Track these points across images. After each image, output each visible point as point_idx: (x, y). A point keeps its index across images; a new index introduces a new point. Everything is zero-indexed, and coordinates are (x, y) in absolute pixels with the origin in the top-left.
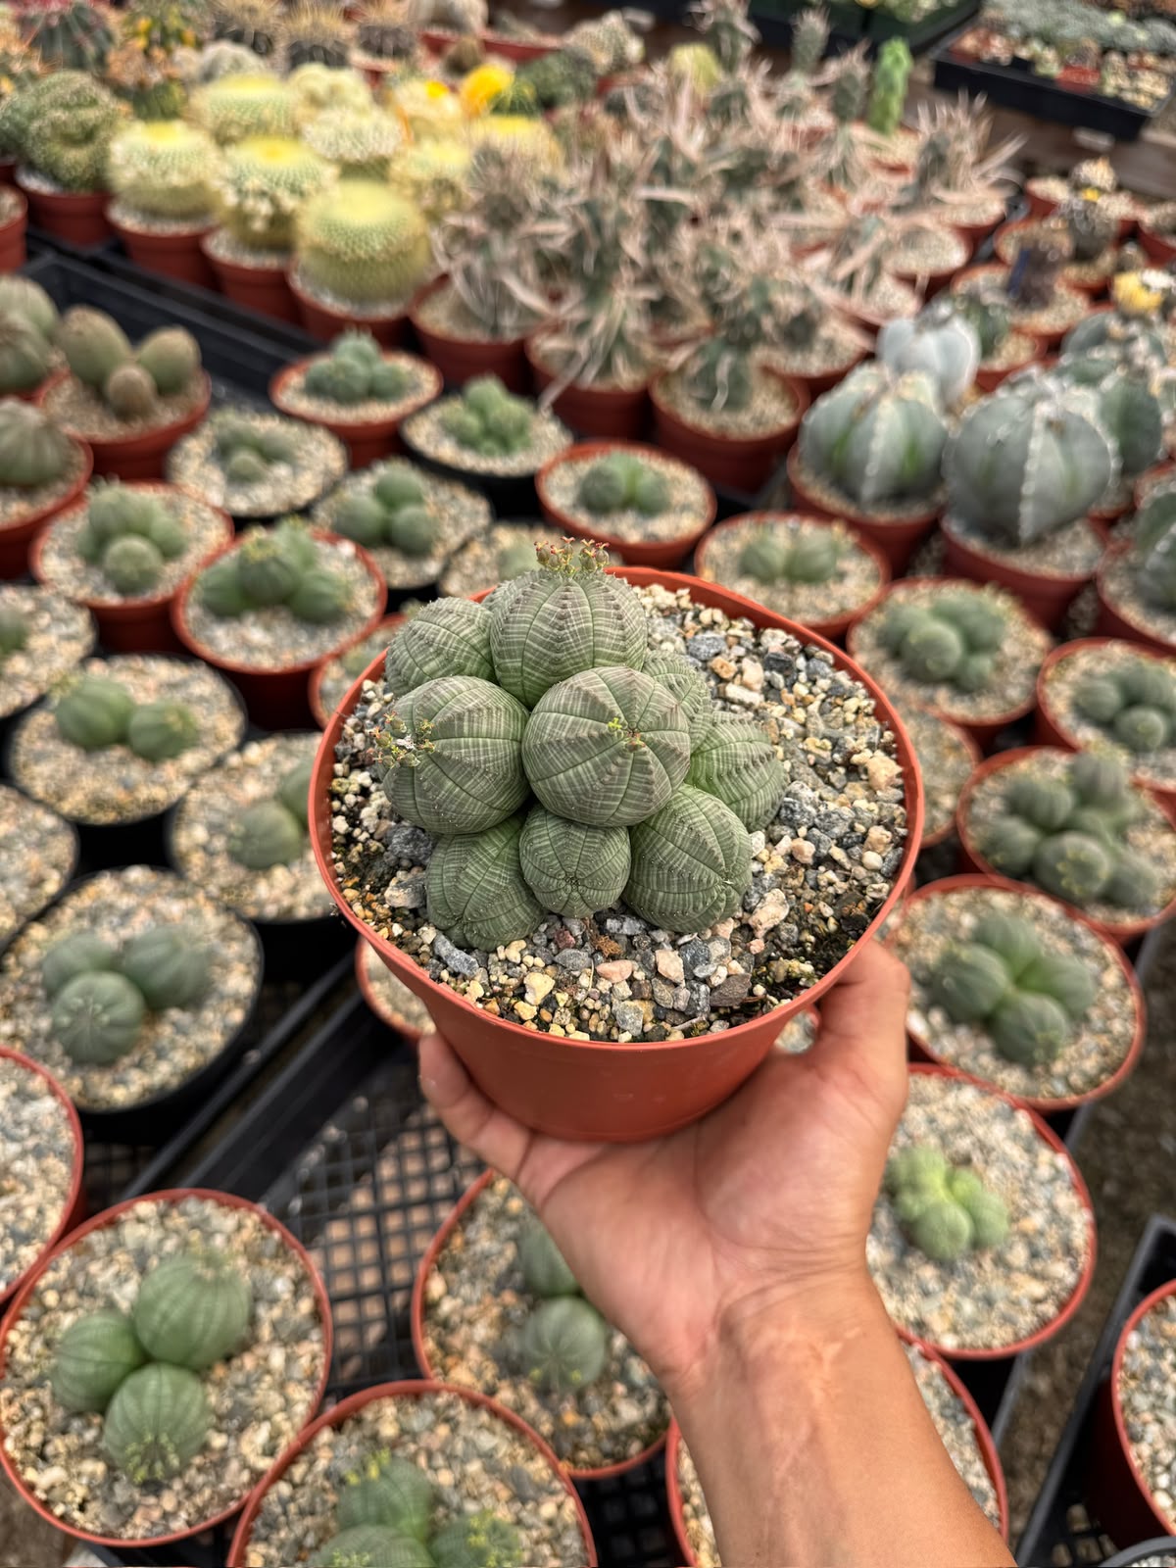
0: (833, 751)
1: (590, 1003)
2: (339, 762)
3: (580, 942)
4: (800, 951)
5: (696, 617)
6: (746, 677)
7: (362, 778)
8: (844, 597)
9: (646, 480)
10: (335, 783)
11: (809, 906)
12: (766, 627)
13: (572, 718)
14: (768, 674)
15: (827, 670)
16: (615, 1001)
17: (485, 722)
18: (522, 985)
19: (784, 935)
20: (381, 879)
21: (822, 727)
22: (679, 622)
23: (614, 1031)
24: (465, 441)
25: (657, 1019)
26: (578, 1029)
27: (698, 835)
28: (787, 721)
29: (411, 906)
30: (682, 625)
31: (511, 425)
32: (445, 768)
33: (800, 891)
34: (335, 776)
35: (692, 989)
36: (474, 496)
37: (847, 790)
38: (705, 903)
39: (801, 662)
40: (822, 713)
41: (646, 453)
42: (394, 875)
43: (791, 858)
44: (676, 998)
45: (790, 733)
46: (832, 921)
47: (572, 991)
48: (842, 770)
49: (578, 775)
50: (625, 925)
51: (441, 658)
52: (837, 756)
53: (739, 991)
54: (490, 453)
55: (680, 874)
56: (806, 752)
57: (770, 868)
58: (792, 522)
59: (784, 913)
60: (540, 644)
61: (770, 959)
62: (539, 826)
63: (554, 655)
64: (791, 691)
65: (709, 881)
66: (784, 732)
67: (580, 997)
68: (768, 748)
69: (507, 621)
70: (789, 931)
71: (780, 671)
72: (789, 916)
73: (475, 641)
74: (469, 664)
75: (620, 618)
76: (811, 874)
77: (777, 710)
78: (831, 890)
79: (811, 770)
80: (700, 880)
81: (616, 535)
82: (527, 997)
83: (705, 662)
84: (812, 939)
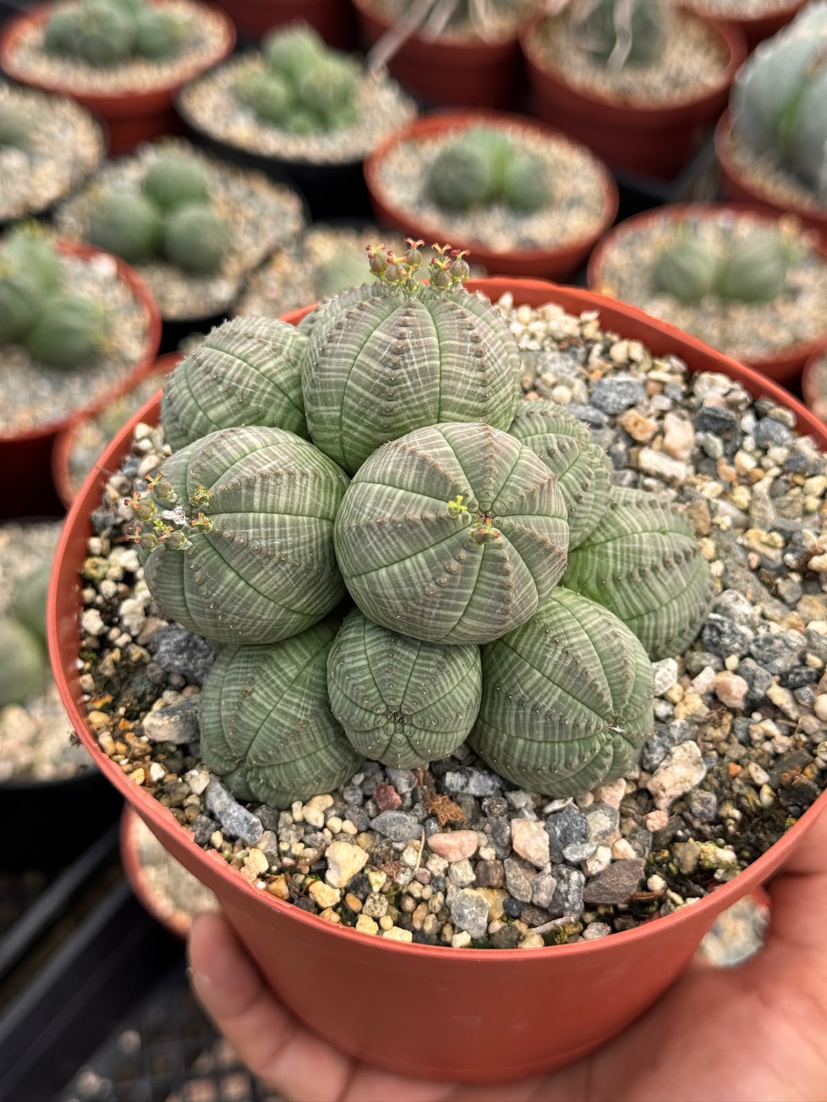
0: (785, 549)
1: (416, 889)
2: (96, 535)
3: (408, 802)
4: (718, 830)
5: (606, 352)
6: (669, 440)
7: (125, 559)
9: (519, 166)
10: (88, 564)
11: (735, 769)
12: (704, 370)
13: (401, 492)
14: (701, 436)
15: (785, 434)
16: (451, 888)
17: (284, 493)
18: (323, 859)
19: (697, 807)
20: (140, 699)
21: (771, 515)
22: (581, 357)
23: (447, 930)
24: (267, 116)
25: (509, 916)
26: (398, 924)
27: (575, 663)
28: (723, 505)
29: (181, 741)
30: (586, 363)
31: (330, 94)
32: (226, 554)
33: (724, 746)
34: (89, 554)
35: (560, 877)
36: (281, 191)
37: (801, 606)
38: (581, 758)
39: (748, 422)
40: (773, 494)
41: (519, 129)
42: (159, 696)
43: (714, 698)
44: (536, 888)
45: (725, 522)
46: (766, 790)
47: (391, 870)
48: (796, 577)
49: (405, 572)
50: (472, 782)
51: (233, 400)
52: (790, 558)
53: (627, 884)
54: (301, 132)
55: (548, 715)
56: (747, 550)
57: (682, 711)
59: (698, 776)
60: (366, 388)
61: (675, 839)
62: (355, 640)
63: (384, 403)
64: (732, 463)
65: (588, 728)
66: (717, 520)
67: (402, 879)
68: (688, 542)
69: (323, 353)
70: (705, 802)
71: (718, 433)
72: (706, 780)
73: (281, 378)
74: (271, 410)
75: (479, 354)
76: (741, 723)
77: (710, 488)
78: (768, 746)
79: (752, 576)
80: (576, 725)
81: (478, 241)
82: (329, 875)
83: (613, 416)
84: (737, 814)
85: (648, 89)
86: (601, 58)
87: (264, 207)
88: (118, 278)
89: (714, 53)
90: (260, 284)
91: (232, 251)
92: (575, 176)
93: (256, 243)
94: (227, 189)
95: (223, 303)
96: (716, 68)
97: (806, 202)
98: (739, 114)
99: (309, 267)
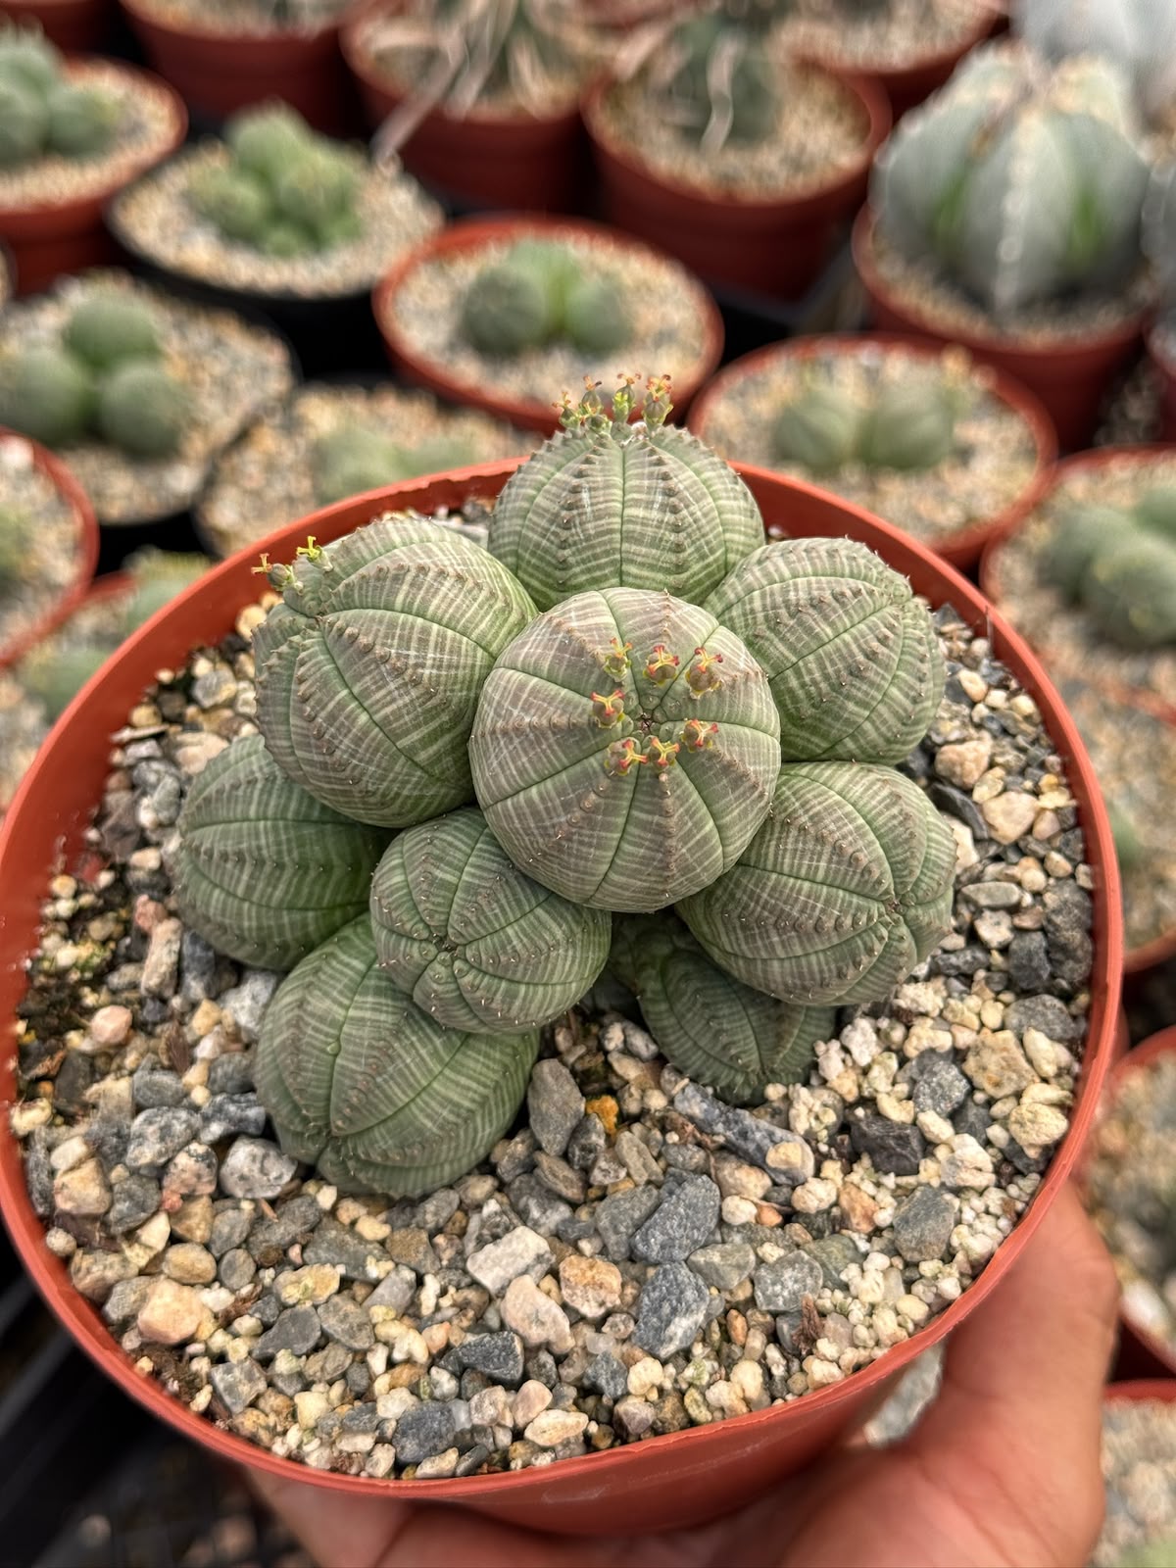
8: (971, 494)
9: (585, 292)
24: (236, 233)
31: (321, 199)
36: (259, 337)
41: (585, 238)
54: (283, 253)
58: (867, 355)
81: (532, 399)
85: (759, 175)
86: (693, 134)
87: (236, 361)
88: (35, 469)
89: (848, 122)
90: (233, 470)
91: (195, 424)
92: (663, 301)
93: (227, 411)
94: (184, 337)
95: (184, 497)
96: (850, 143)
97: (978, 328)
98: (882, 208)
99: (301, 442)
